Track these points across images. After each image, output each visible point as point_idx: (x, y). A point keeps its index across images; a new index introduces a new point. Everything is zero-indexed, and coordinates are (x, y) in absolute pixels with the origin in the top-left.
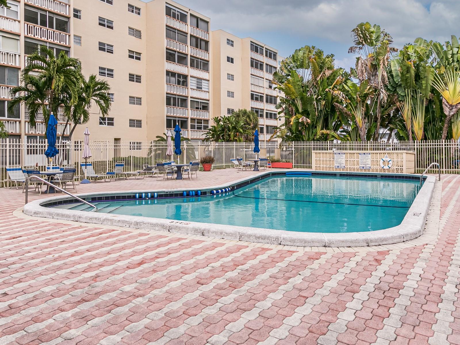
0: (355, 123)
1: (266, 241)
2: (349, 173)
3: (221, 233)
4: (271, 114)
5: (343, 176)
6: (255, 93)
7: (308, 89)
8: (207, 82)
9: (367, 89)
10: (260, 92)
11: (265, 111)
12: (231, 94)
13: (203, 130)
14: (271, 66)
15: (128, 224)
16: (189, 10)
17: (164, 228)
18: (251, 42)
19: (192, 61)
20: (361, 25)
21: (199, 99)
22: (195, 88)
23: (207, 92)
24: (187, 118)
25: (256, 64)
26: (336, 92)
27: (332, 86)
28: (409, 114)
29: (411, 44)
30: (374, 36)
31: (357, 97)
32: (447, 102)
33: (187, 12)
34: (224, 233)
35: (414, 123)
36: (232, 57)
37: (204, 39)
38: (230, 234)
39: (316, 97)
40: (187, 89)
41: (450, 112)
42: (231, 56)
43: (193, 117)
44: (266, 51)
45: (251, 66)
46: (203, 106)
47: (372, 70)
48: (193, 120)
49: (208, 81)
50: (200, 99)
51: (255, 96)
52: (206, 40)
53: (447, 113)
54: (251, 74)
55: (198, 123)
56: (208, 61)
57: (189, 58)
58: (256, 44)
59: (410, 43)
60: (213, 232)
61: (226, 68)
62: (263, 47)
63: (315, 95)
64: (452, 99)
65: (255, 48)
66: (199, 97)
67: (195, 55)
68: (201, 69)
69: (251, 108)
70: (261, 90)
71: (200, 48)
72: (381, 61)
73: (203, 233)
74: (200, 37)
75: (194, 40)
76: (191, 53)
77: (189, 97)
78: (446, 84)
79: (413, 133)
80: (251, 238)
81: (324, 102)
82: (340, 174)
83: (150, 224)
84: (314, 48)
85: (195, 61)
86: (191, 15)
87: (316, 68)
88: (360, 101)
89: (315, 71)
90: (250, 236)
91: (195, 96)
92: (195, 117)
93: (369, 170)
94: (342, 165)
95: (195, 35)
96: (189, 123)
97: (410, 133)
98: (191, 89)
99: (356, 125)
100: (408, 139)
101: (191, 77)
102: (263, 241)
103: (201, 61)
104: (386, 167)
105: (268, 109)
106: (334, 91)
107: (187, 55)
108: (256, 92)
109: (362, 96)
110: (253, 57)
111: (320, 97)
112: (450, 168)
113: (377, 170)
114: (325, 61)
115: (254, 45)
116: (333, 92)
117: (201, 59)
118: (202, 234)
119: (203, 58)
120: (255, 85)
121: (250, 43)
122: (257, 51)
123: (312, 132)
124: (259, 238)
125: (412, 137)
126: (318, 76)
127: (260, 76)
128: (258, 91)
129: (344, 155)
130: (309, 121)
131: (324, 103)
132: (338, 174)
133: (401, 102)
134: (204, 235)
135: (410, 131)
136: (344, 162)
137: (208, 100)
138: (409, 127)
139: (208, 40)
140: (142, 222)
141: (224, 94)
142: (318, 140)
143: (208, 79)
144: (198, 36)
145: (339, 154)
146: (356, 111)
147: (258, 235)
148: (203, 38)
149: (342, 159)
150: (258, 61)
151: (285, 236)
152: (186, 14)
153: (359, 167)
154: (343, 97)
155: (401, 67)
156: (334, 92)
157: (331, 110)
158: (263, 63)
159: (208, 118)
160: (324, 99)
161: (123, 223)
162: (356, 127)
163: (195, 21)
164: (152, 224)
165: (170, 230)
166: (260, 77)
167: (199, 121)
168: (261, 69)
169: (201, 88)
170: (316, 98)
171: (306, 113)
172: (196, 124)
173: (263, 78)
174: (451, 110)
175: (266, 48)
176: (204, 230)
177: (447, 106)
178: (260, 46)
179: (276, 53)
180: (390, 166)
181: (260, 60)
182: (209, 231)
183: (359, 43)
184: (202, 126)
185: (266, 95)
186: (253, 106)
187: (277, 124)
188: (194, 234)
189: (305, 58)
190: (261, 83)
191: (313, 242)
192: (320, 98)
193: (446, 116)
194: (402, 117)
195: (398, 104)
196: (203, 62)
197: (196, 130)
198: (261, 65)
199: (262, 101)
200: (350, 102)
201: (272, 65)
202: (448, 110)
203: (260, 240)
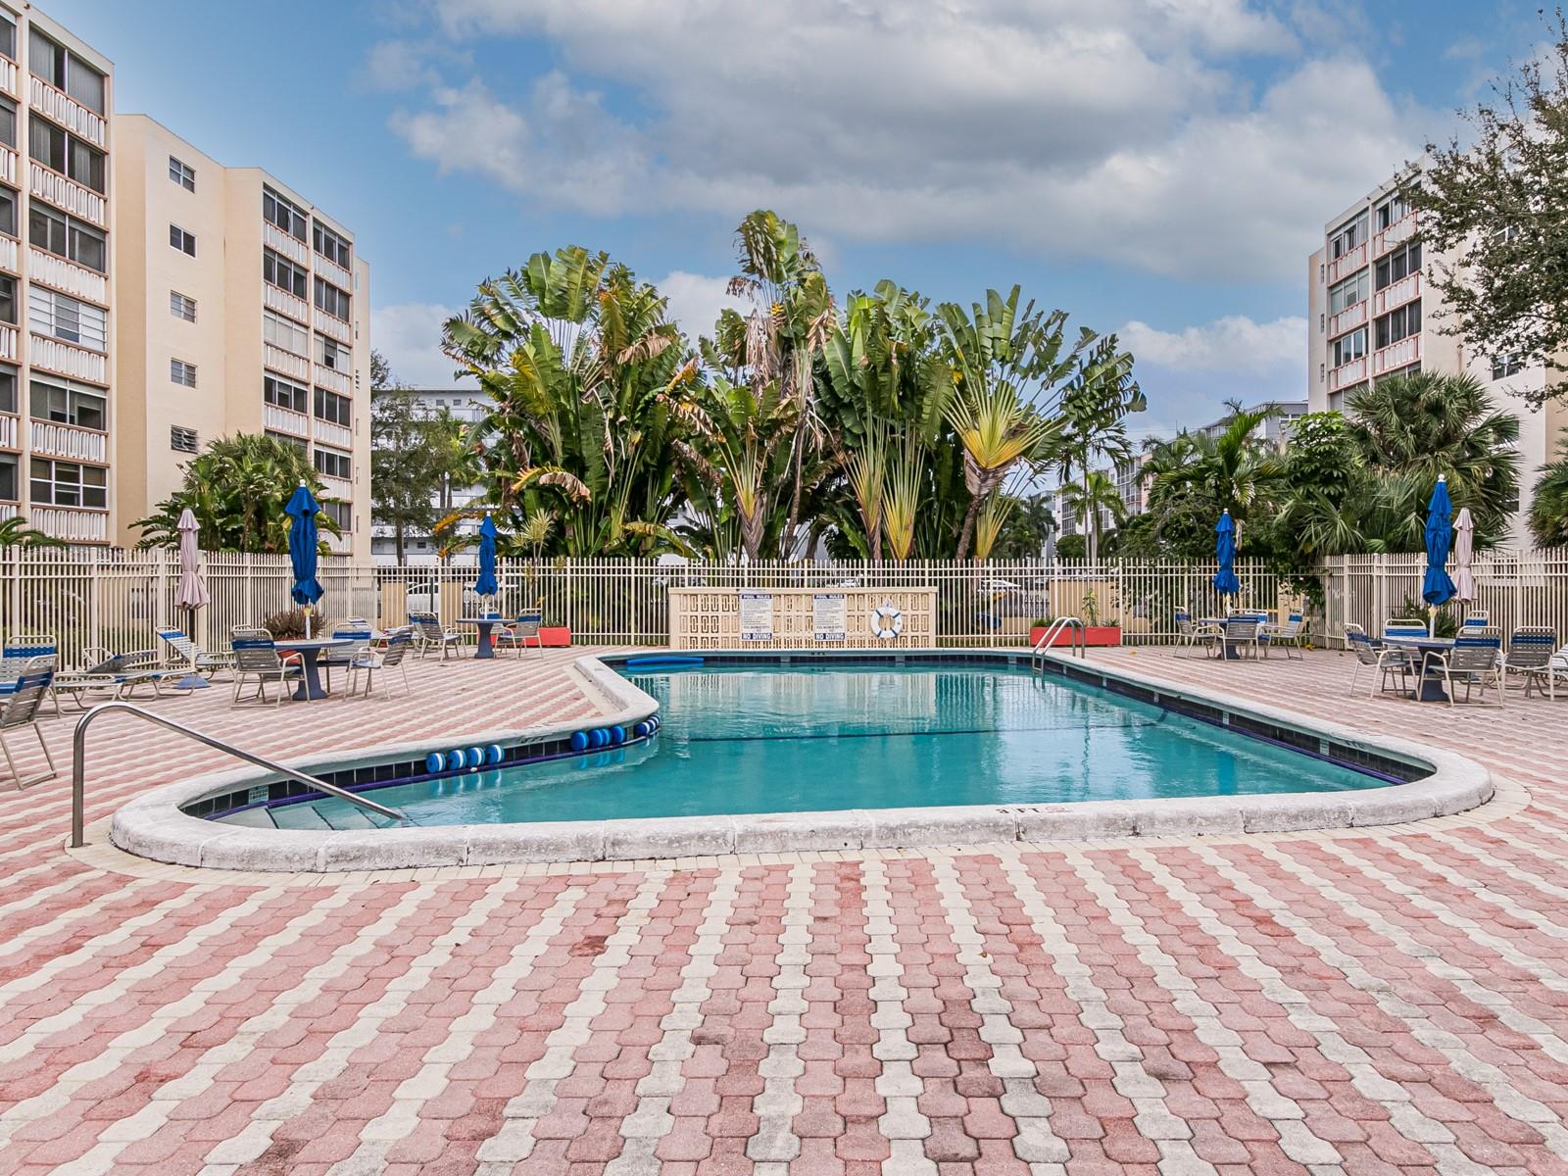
0: (732, 503)
1: (1317, 822)
2: (819, 653)
3: (1191, 821)
4: (331, 458)
5: (799, 661)
6: (278, 379)
7: (582, 390)
8: (98, 315)
9: (781, 407)
10: (296, 375)
11: (312, 448)
12: (186, 374)
13: (81, 507)
14: (331, 287)
15: (854, 837)
16: (28, 7)
17: (1000, 833)
18: (266, 186)
19: (36, 221)
20: (761, 216)
21: (65, 379)
22: (52, 333)
23: (100, 354)
24: (16, 455)
25: (282, 273)
26: (686, 408)
27: (670, 387)
28: (874, 486)
29: (864, 295)
30: (786, 255)
31: (746, 428)
32: (976, 461)
33: (17, 15)
34: (1198, 820)
35: (889, 512)
36: (191, 232)
37: (85, 138)
38: (1219, 820)
39: (611, 415)
40: (14, 332)
41: (980, 488)
42: (185, 227)
43: (39, 449)
44: (315, 229)
45: (265, 277)
46: (80, 409)
47: (780, 353)
48: (40, 463)
49: (105, 310)
50: (72, 381)
51: (277, 389)
52: (96, 144)
53: (973, 490)
54: (266, 308)
55: (60, 476)
56: (104, 233)
57: (24, 207)
58: (280, 197)
59: (860, 291)
60: (1166, 821)
61: (165, 268)
62: (306, 214)
63: (606, 411)
64: (986, 453)
65: (280, 212)
66: (71, 372)
67: (48, 199)
68: (72, 257)
69: (267, 431)
70: (298, 370)
71: (72, 175)
72: (812, 331)
73: (1134, 828)
74: (72, 127)
75: (45, 136)
76: (34, 185)
77: (26, 369)
78: (974, 414)
79: (884, 537)
80: (1276, 821)
81: (640, 433)
82: (792, 658)
83: (946, 827)
84: (604, 258)
85: (49, 222)
86: (34, 29)
87: (617, 324)
88: (753, 441)
89: (612, 333)
90: (1271, 816)
91: (48, 365)
92: (50, 452)
93: (840, 644)
94: (763, 631)
95: (49, 114)
96: (25, 477)
97: (878, 539)
98: (33, 334)
99: (736, 510)
100: (871, 556)
101: (33, 284)
102: (1307, 824)
103: (74, 226)
104: (887, 634)
105: (322, 439)
106: (680, 403)
107: (15, 192)
108: (281, 375)
109: (761, 428)
110: (272, 245)
111: (623, 418)
112: (973, 633)
113: (862, 643)
114: (646, 306)
115: (277, 200)
116: (677, 408)
117: (72, 218)
118: (1131, 832)
119: (82, 214)
120: (277, 348)
121: (261, 190)
122: (284, 225)
123: (597, 528)
124: (1296, 817)
125: (882, 551)
126: (620, 350)
127: (296, 317)
128: (290, 373)
129: (770, 602)
130: (585, 491)
131: (637, 437)
132: (786, 658)
133: (850, 452)
134: (1138, 834)
135: (878, 533)
136: (769, 623)
137: (105, 389)
138: (873, 522)
139: (102, 146)
140: (910, 826)
141: (158, 373)
142: (615, 553)
143: (102, 301)
144: (60, 121)
145: (755, 596)
146: (739, 469)
147: (1294, 812)
148: (83, 134)
149: (764, 612)
150: (290, 261)
151: (1359, 804)
152: (10, 18)
153: (812, 634)
154: (706, 424)
155: (869, 355)
156: (682, 408)
157: (659, 461)
158: (307, 271)
159: (103, 461)
160: (637, 427)
161: (834, 837)
162: (734, 519)
163: (48, 57)
164: (953, 826)
165: (1022, 836)
166: (297, 323)
167: (68, 471)
168: (300, 293)
169: (76, 337)
170: (612, 422)
171: (576, 464)
172: (53, 482)
173: (307, 327)
174: (984, 481)
175: (315, 220)
176: (1138, 818)
177: (975, 472)
178: (296, 208)
179: (349, 243)
180: (897, 629)
181: (295, 259)
182: (1152, 820)
183: (752, 269)
184: (77, 488)
185: (316, 387)
186: (273, 427)
187: (352, 496)
188: (1108, 836)
189: (574, 287)
190: (297, 341)
191: (1416, 808)
192: (622, 423)
193: (971, 497)
194: (853, 492)
195: (841, 456)
196: (81, 232)
197: (53, 504)
198: (300, 279)
199: (301, 408)
200: (725, 441)
201: (335, 283)
202: (976, 481)
203: (1301, 824)
